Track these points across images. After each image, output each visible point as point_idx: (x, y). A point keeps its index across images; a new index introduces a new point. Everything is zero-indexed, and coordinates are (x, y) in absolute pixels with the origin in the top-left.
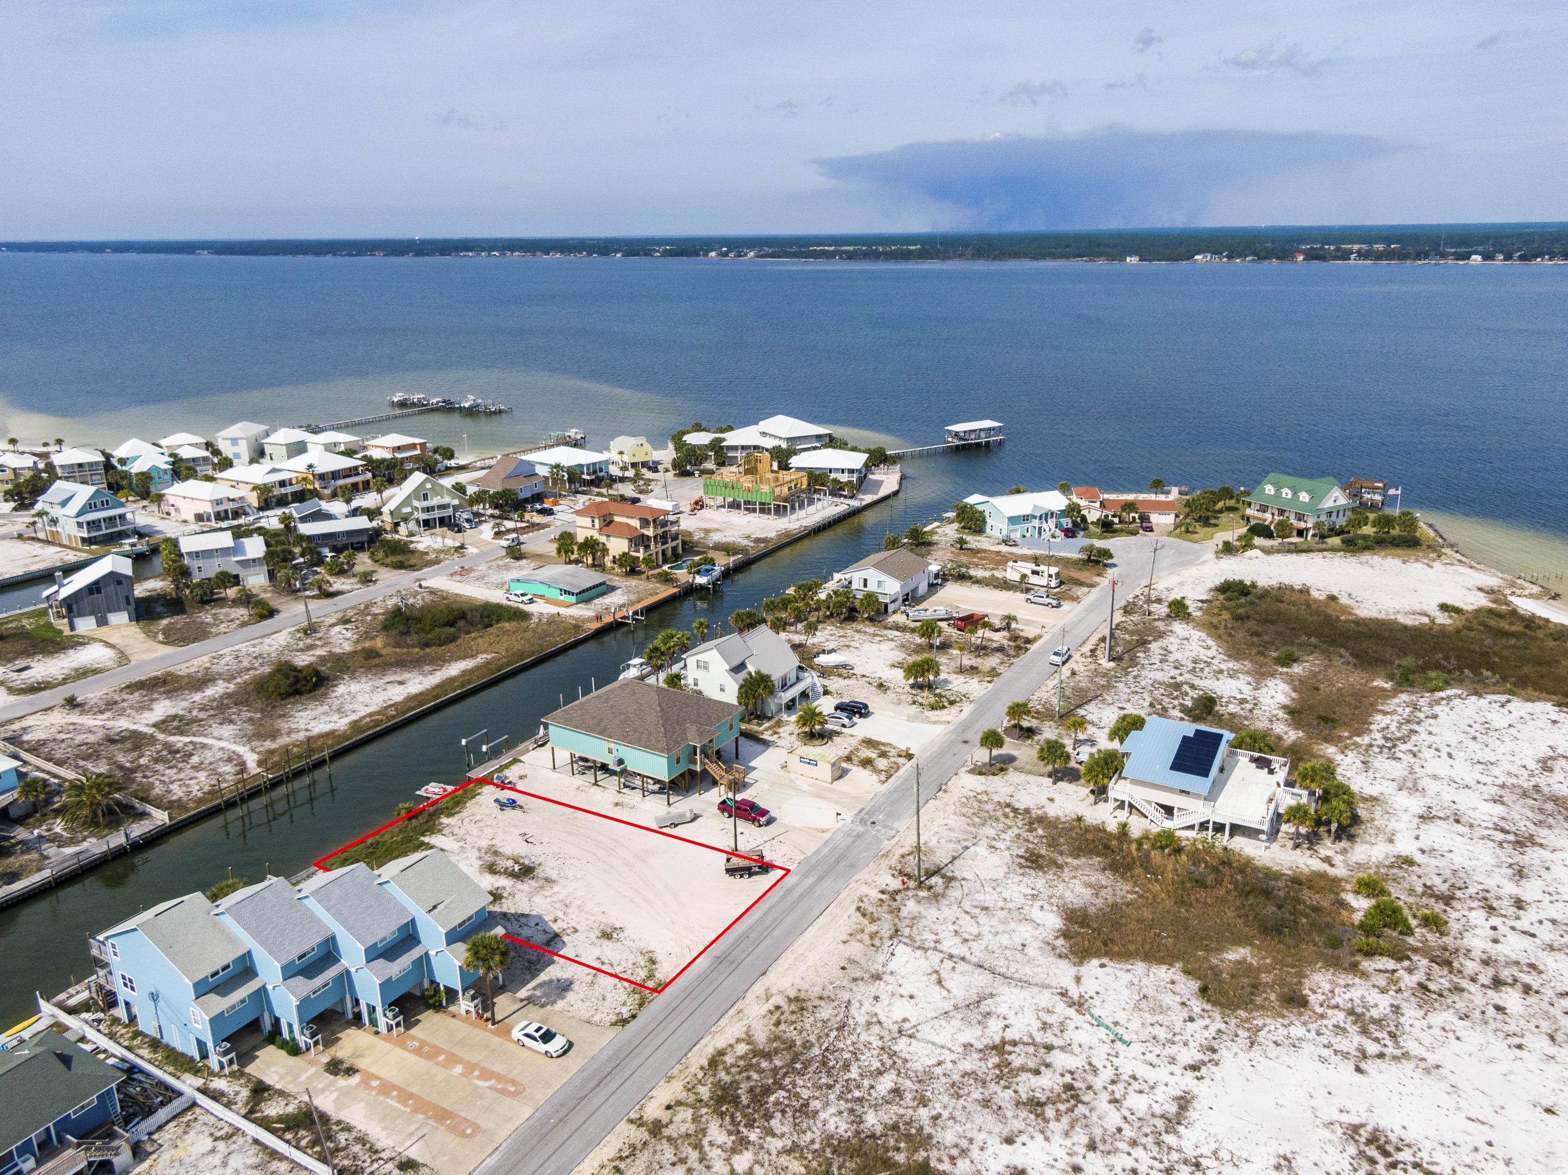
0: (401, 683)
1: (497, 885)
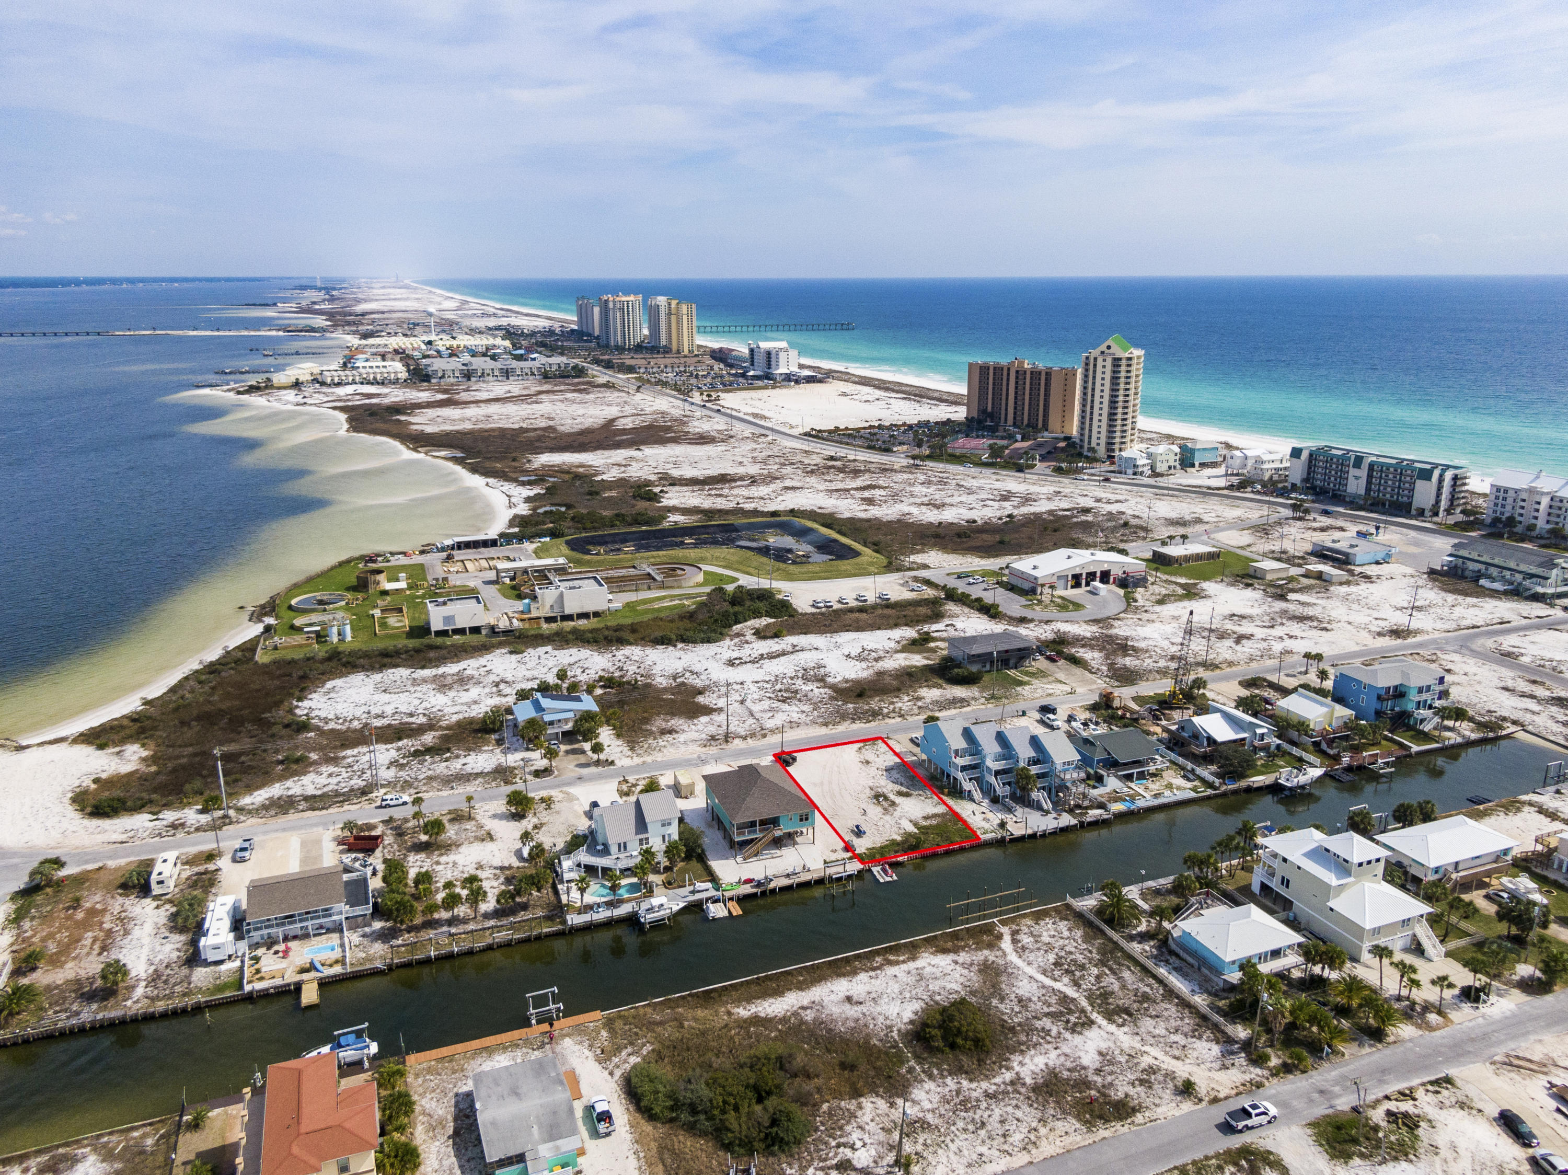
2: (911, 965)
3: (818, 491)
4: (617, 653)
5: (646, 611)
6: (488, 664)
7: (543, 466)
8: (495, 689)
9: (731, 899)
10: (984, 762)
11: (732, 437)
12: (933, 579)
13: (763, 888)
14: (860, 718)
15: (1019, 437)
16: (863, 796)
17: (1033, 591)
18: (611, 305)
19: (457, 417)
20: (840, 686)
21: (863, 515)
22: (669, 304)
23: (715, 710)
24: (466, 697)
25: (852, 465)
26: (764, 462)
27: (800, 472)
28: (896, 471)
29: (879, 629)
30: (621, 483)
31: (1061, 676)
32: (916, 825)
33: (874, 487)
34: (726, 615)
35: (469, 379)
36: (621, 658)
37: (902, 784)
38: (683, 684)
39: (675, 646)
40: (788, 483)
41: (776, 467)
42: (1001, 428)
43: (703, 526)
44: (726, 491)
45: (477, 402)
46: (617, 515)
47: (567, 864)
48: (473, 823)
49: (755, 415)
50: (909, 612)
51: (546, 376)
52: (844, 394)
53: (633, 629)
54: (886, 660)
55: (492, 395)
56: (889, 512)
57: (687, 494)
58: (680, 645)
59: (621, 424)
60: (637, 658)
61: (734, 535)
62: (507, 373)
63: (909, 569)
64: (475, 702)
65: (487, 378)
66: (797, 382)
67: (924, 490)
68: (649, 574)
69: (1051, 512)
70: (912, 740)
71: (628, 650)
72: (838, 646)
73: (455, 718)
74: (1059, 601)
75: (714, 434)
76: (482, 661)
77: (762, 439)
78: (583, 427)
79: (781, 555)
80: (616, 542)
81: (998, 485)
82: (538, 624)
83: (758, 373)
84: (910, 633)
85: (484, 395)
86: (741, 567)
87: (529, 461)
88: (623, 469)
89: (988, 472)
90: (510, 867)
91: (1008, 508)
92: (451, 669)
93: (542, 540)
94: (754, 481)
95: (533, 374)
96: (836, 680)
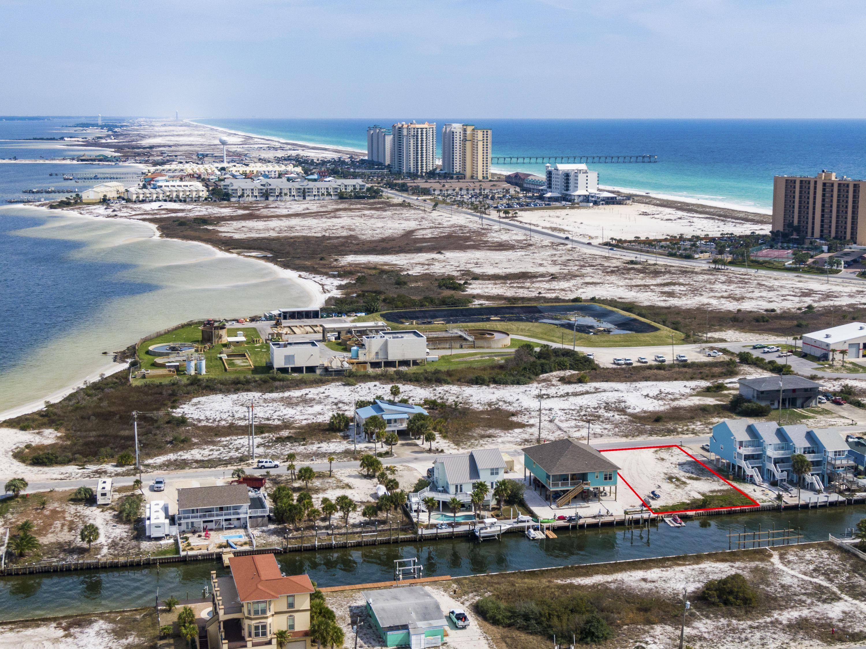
2: (695, 566)
3: (618, 286)
4: (437, 389)
5: (460, 363)
6: (326, 391)
7: (350, 265)
8: (334, 407)
9: (548, 529)
10: (765, 452)
11: (531, 245)
12: (729, 349)
13: (573, 523)
14: (656, 434)
15: (825, 248)
16: (658, 478)
17: (825, 357)
18: (405, 132)
19: (261, 227)
20: (639, 415)
21: (663, 304)
22: (465, 130)
23: (527, 425)
24: (310, 410)
25: (652, 268)
26: (565, 264)
27: (600, 272)
28: (696, 273)
29: (676, 379)
30: (426, 277)
31: (845, 414)
32: (703, 495)
33: (674, 284)
34: (533, 364)
35: (267, 199)
36: (442, 392)
37: (692, 473)
38: (498, 409)
39: (488, 385)
40: (588, 280)
41: (576, 268)
42: (807, 241)
43: (507, 307)
44: (528, 285)
45: (278, 217)
46: (426, 298)
47: (414, 500)
48: (333, 479)
49: (554, 229)
50: (706, 370)
51: (342, 197)
52: (645, 214)
53: (449, 373)
54: (682, 401)
55: (291, 212)
56: (689, 302)
57: (490, 286)
58: (492, 386)
59: (419, 235)
60: (456, 392)
61: (537, 315)
62: (304, 193)
63: (706, 342)
64: (320, 414)
65: (284, 198)
66: (596, 203)
67: (724, 287)
68: (461, 337)
69: (850, 306)
70: (703, 448)
71: (446, 387)
72: (636, 389)
73: (304, 422)
74: (850, 366)
75: (513, 243)
76: (321, 389)
77: (561, 247)
78: (383, 236)
79: (584, 329)
80: (427, 318)
81: (800, 285)
82: (365, 368)
83: (556, 194)
84: (704, 384)
85: (285, 212)
86: (545, 337)
87: (336, 260)
88: (426, 267)
89: (791, 275)
90: (368, 502)
91: (808, 301)
92: (296, 393)
93: (359, 315)
94: (554, 277)
95: (329, 194)
96: (636, 411)
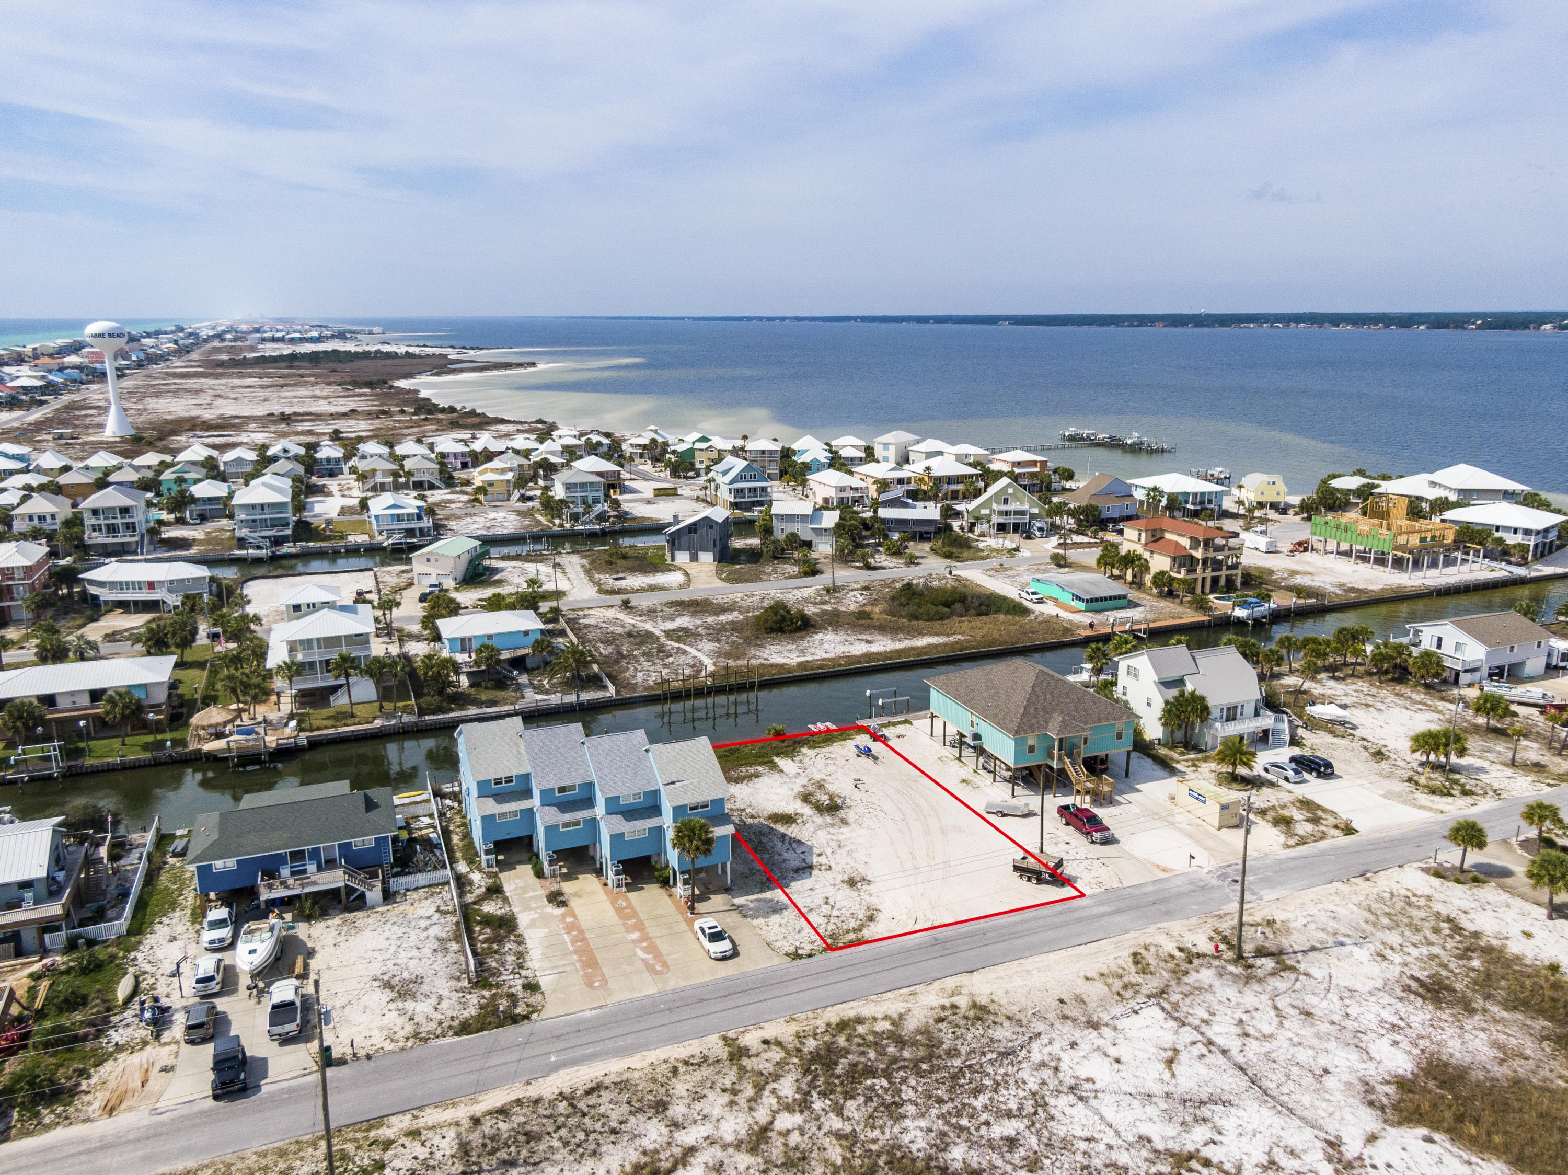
0: (868, 642)
1: (799, 811)
32: (774, 767)
37: (784, 836)
